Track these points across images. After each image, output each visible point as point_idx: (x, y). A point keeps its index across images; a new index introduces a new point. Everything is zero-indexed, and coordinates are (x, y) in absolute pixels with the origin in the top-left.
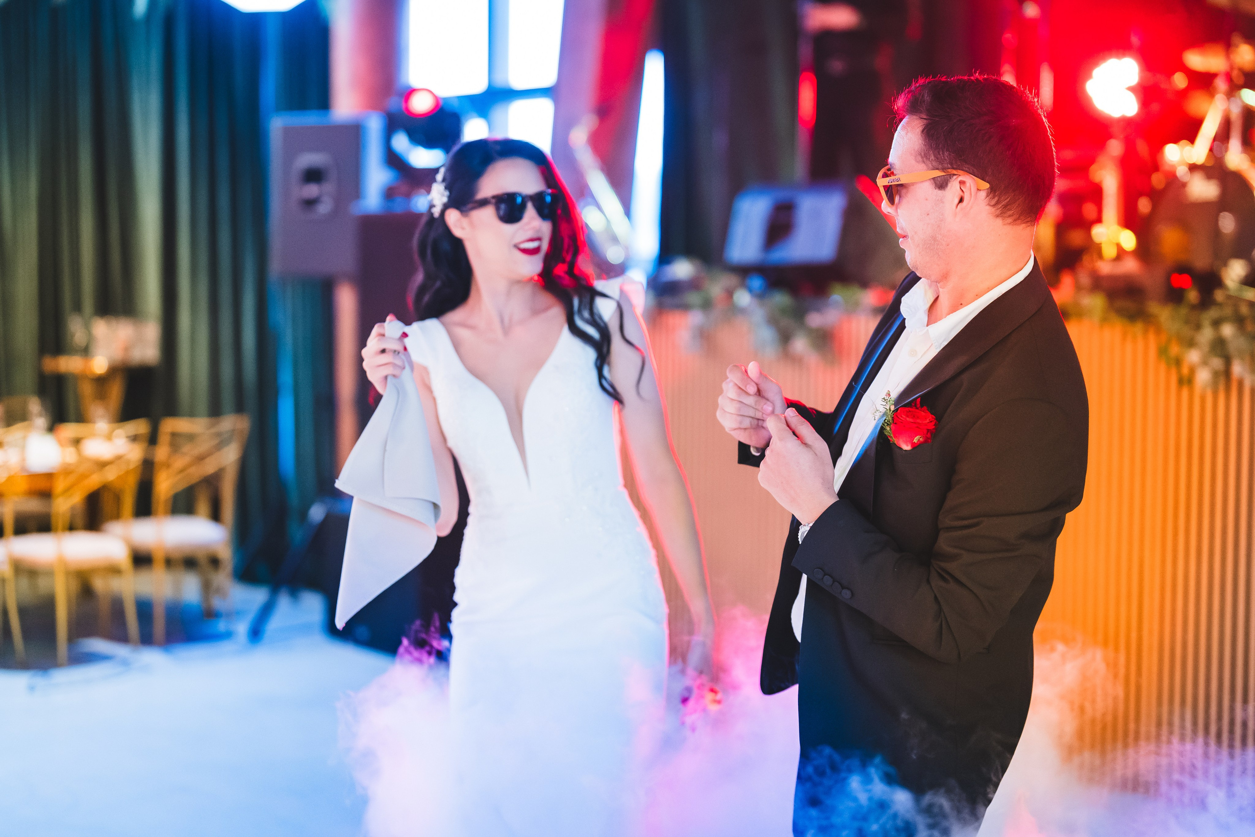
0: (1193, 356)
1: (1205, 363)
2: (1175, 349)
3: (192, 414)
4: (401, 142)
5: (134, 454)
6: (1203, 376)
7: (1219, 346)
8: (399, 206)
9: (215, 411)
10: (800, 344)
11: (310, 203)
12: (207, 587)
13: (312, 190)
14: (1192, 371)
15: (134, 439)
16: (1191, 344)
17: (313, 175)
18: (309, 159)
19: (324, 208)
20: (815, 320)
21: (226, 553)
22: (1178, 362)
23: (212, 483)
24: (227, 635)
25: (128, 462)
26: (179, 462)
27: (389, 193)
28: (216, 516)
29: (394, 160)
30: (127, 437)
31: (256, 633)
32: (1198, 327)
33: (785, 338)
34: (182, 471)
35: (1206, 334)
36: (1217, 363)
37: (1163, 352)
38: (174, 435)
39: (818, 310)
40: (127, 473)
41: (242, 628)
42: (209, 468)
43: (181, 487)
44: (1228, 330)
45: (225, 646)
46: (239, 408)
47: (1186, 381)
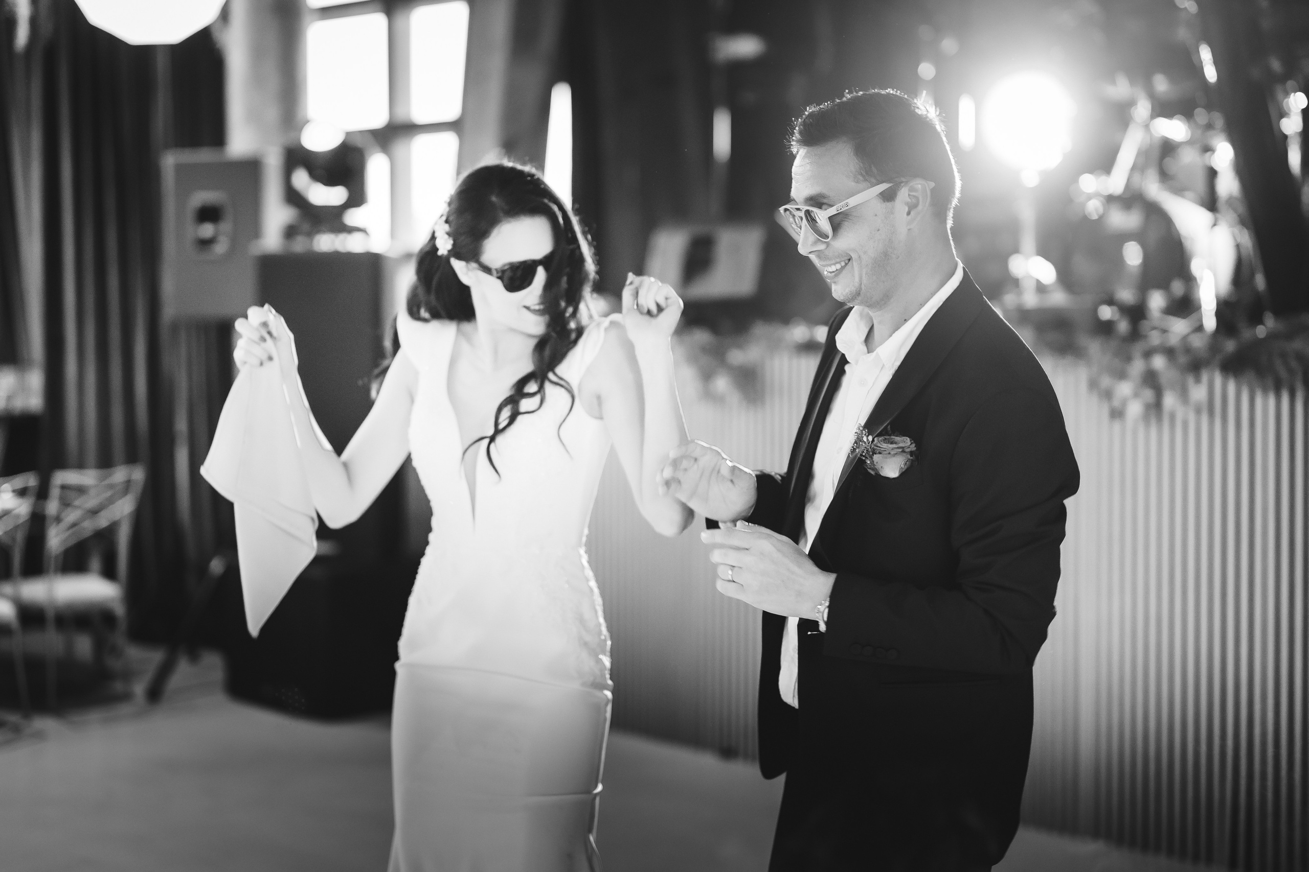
0: (1125, 389)
1: (1136, 395)
2: (1106, 381)
3: (80, 465)
4: (301, 179)
5: (22, 508)
6: (1135, 409)
7: (1151, 379)
8: (299, 245)
9: (105, 462)
10: (722, 383)
11: (205, 244)
12: (100, 646)
13: (207, 230)
14: (1124, 403)
15: (22, 493)
16: (1122, 375)
17: (208, 214)
18: (202, 197)
19: (220, 248)
20: (737, 357)
21: (120, 610)
22: (1108, 395)
23: (106, 536)
24: (126, 697)
25: (18, 516)
26: (71, 516)
27: (290, 232)
28: (109, 573)
29: (294, 197)
30: (14, 491)
31: (155, 694)
32: (1128, 359)
33: (707, 376)
34: (74, 525)
35: (1137, 367)
36: (1148, 394)
37: (1093, 384)
38: (64, 487)
39: (740, 347)
40: (16, 528)
41: (139, 689)
42: (103, 521)
43: (72, 542)
44: (1159, 362)
45: (124, 709)
46: (131, 459)
47: (1117, 414)
